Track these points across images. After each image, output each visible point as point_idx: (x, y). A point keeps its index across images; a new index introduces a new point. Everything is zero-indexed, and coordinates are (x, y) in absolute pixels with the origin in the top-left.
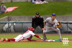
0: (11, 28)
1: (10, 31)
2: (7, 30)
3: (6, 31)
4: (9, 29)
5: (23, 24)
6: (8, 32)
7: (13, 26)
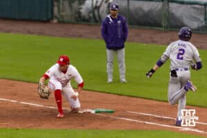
1: (97, 18)
2: (91, 15)
3: (87, 17)
4: (96, 13)
6: (92, 20)
7: (106, 5)
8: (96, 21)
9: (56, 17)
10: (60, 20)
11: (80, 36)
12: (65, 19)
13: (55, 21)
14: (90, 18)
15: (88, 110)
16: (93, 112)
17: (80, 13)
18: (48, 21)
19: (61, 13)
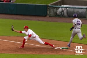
0: (64, 12)
1: (63, 15)
2: (61, 14)
3: (59, 15)
4: (62, 13)
5: (75, 9)
6: (61, 16)
7: (66, 10)
8: (63, 16)
9: (48, 15)
10: (50, 16)
11: (57, 21)
12: (51, 15)
13: (48, 16)
14: (60, 15)
15: (59, 48)
16: (61, 48)
17: (57, 13)
18: (45, 16)
19: (50, 13)
